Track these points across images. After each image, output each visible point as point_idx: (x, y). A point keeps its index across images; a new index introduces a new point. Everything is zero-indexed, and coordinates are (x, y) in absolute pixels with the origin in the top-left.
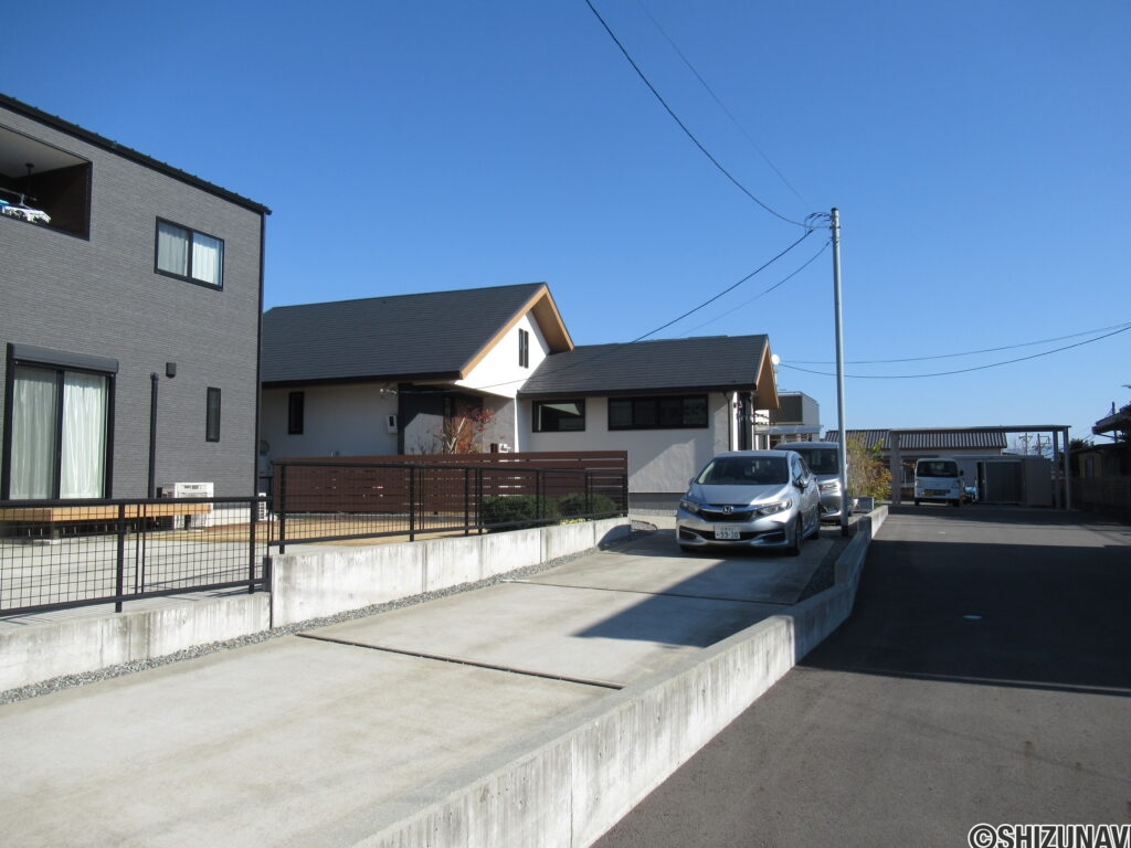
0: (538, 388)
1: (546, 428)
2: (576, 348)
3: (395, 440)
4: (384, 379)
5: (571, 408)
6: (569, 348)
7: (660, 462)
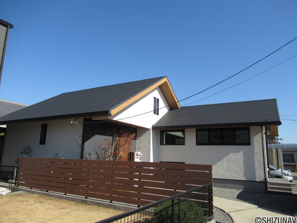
0: (163, 124)
1: (167, 143)
2: (181, 107)
3: (79, 149)
4: (75, 116)
5: (179, 134)
6: (178, 108)
7: (224, 162)
